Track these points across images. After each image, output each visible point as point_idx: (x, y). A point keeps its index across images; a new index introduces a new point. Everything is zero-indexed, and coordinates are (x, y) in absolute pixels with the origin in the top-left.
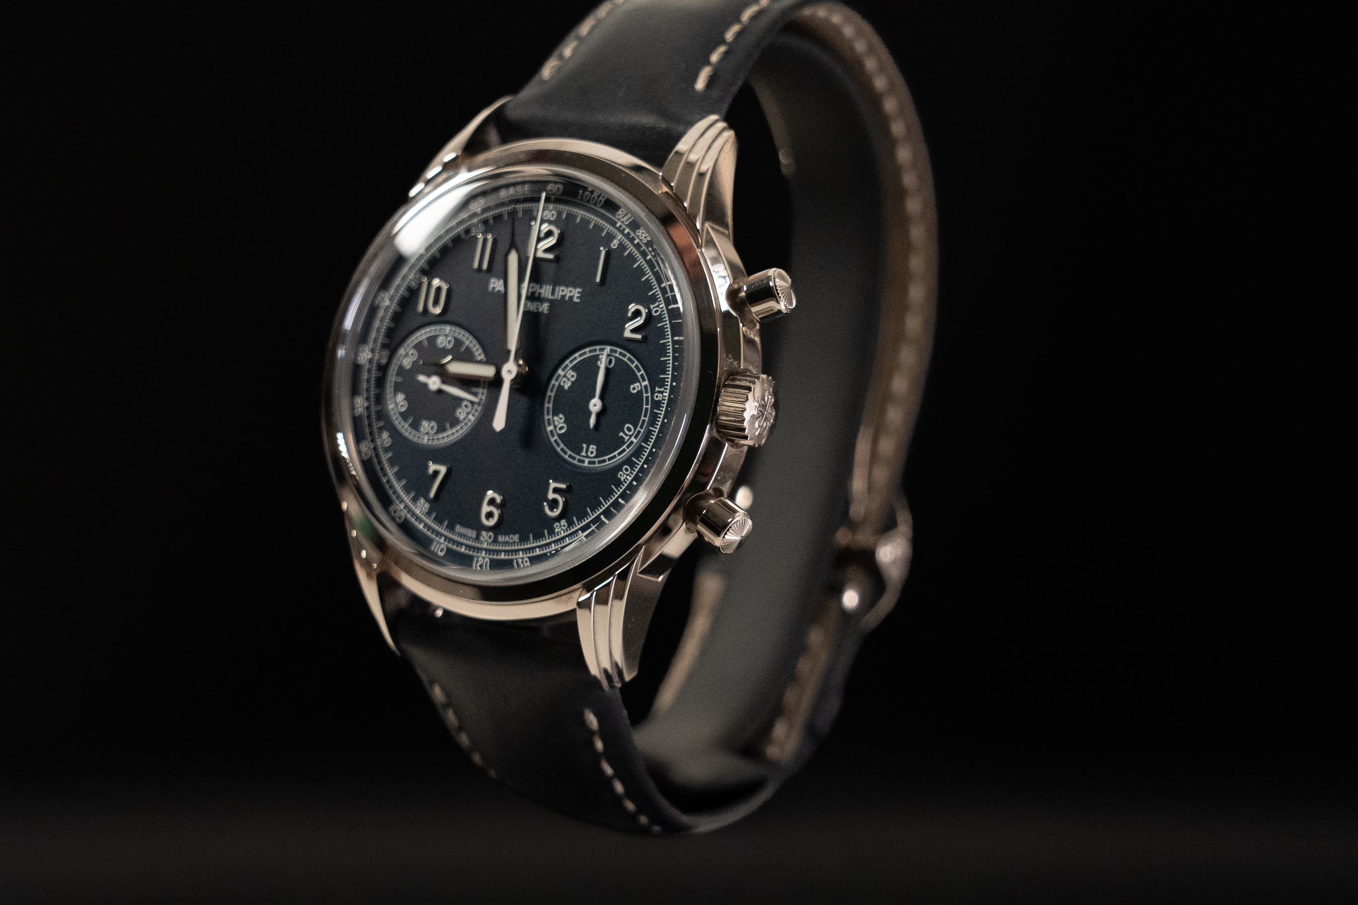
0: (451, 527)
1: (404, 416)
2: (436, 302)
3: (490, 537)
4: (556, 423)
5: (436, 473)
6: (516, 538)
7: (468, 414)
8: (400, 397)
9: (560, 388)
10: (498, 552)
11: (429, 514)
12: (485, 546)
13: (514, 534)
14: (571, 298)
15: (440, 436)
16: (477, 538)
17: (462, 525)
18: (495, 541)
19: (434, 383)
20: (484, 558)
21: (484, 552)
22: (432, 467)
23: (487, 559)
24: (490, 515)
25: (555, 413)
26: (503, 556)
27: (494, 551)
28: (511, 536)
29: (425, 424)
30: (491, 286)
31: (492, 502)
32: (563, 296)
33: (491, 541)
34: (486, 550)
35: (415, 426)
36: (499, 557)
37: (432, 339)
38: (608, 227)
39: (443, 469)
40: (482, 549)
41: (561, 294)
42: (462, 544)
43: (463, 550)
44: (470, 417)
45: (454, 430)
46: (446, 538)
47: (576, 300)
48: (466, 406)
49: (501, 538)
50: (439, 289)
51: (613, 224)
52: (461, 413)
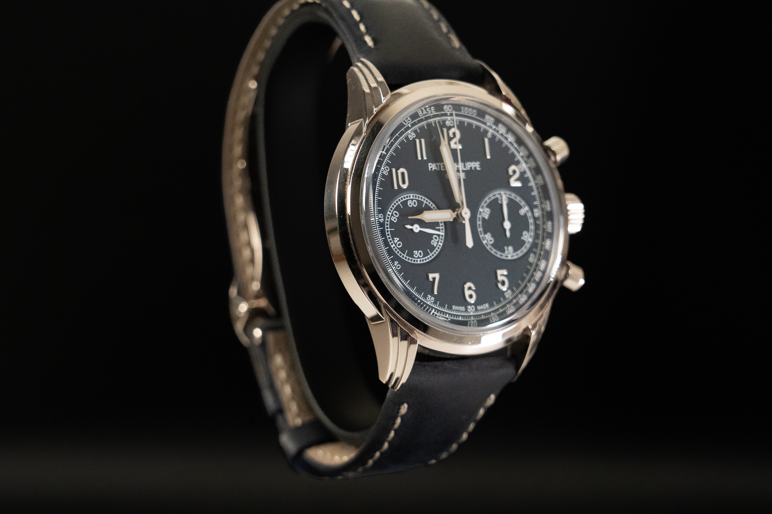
0: (450, 308)
1: (402, 250)
2: (404, 182)
3: (473, 308)
4: (487, 238)
5: (434, 279)
6: (487, 305)
7: (438, 242)
8: (396, 239)
9: (484, 219)
10: (480, 315)
11: (435, 303)
12: (472, 314)
13: (485, 303)
14: (475, 168)
15: (426, 258)
16: (466, 310)
17: (456, 305)
18: (476, 310)
19: (416, 228)
20: (473, 321)
21: (472, 317)
22: (431, 276)
23: (475, 321)
24: (471, 296)
25: (485, 233)
26: (483, 317)
27: (477, 315)
28: (484, 305)
29: (415, 252)
30: (430, 167)
31: (470, 288)
32: (471, 168)
33: (473, 310)
34: (473, 316)
35: (411, 255)
36: (481, 318)
37: (405, 203)
38: (483, 126)
39: (437, 276)
40: (471, 316)
41: (470, 166)
42: (459, 316)
43: (460, 319)
44: (440, 243)
45: (433, 253)
46: (449, 314)
47: (478, 169)
48: (436, 238)
49: (479, 308)
50: (403, 174)
51: (485, 124)
52: (434, 243)
